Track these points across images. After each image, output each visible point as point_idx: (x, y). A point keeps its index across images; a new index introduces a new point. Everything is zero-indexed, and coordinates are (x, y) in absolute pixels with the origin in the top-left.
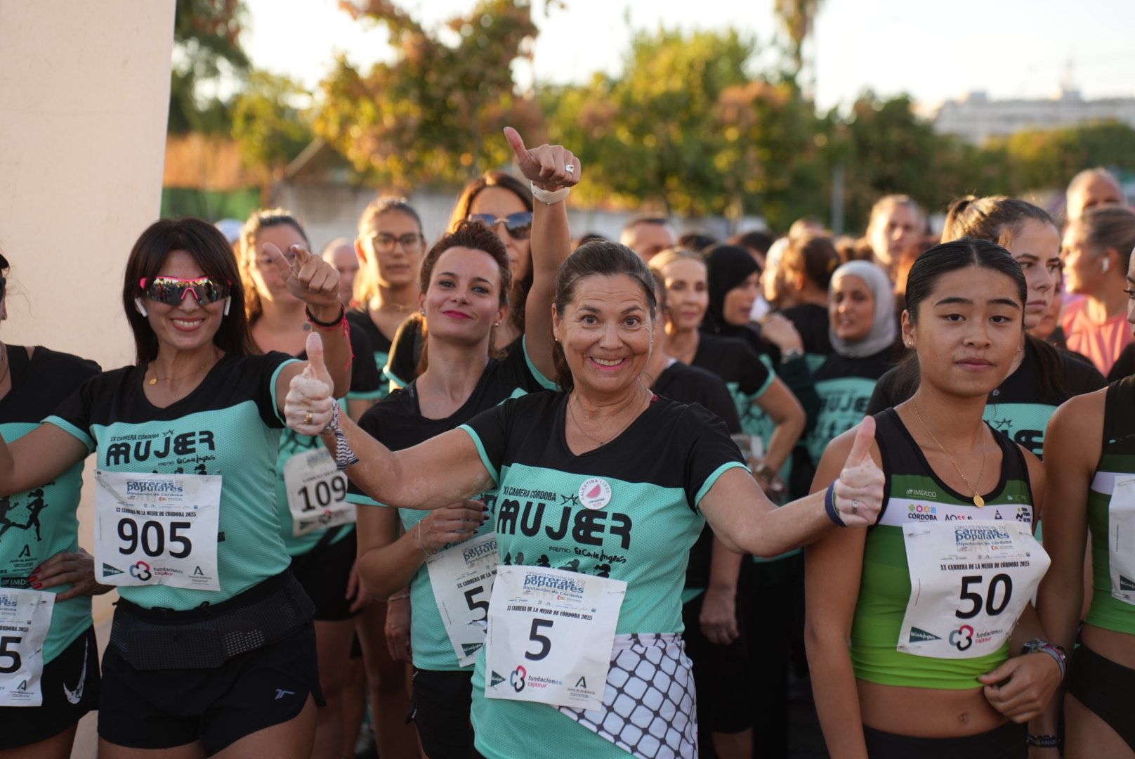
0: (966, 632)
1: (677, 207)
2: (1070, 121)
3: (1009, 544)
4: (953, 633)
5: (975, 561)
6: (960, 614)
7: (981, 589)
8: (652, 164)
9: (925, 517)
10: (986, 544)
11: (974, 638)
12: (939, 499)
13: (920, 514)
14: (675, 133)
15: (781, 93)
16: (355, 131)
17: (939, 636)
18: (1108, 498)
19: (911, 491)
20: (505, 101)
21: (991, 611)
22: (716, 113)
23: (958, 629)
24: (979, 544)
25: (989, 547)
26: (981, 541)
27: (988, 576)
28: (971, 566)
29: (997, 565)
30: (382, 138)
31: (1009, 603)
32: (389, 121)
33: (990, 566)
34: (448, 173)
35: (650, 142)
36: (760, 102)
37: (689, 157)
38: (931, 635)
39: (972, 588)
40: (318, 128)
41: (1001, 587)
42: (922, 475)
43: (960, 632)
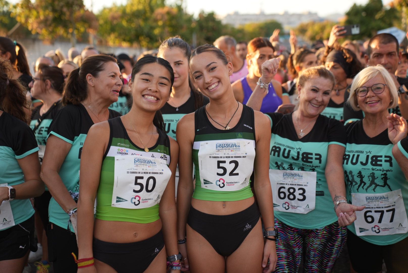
0: (138, 198)
1: (143, 46)
2: (262, 21)
3: (155, 166)
4: (132, 198)
5: (141, 171)
6: (135, 191)
7: (144, 182)
8: (133, 32)
9: (123, 153)
10: (146, 165)
11: (141, 201)
12: (130, 148)
13: (122, 152)
14: (141, 23)
15: (175, 11)
16: (31, 21)
17: (127, 200)
18: (198, 151)
19: (119, 144)
20: (82, 12)
21: (148, 191)
22: (154, 16)
23: (134, 197)
24: (143, 165)
25: (147, 166)
26: (144, 164)
27: (146, 177)
28: (139, 173)
29: (150, 173)
30: (40, 23)
31: (155, 189)
32: (42, 17)
33: (147, 173)
34: (65, 35)
35: (133, 25)
36: (168, 13)
37: (146, 30)
38: (124, 199)
39: (139, 181)
40: (18, 19)
41: (151, 181)
42: (125, 138)
43: (135, 198)
